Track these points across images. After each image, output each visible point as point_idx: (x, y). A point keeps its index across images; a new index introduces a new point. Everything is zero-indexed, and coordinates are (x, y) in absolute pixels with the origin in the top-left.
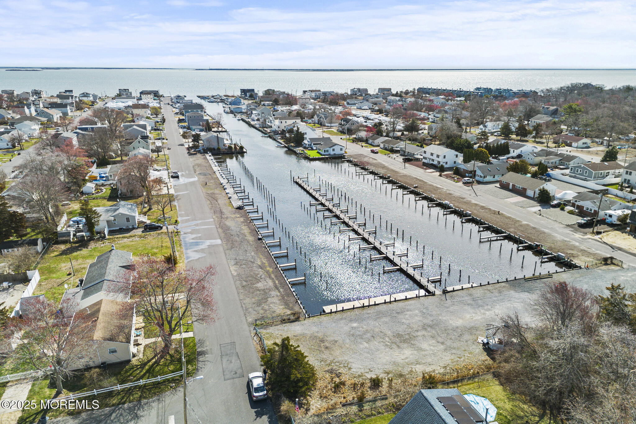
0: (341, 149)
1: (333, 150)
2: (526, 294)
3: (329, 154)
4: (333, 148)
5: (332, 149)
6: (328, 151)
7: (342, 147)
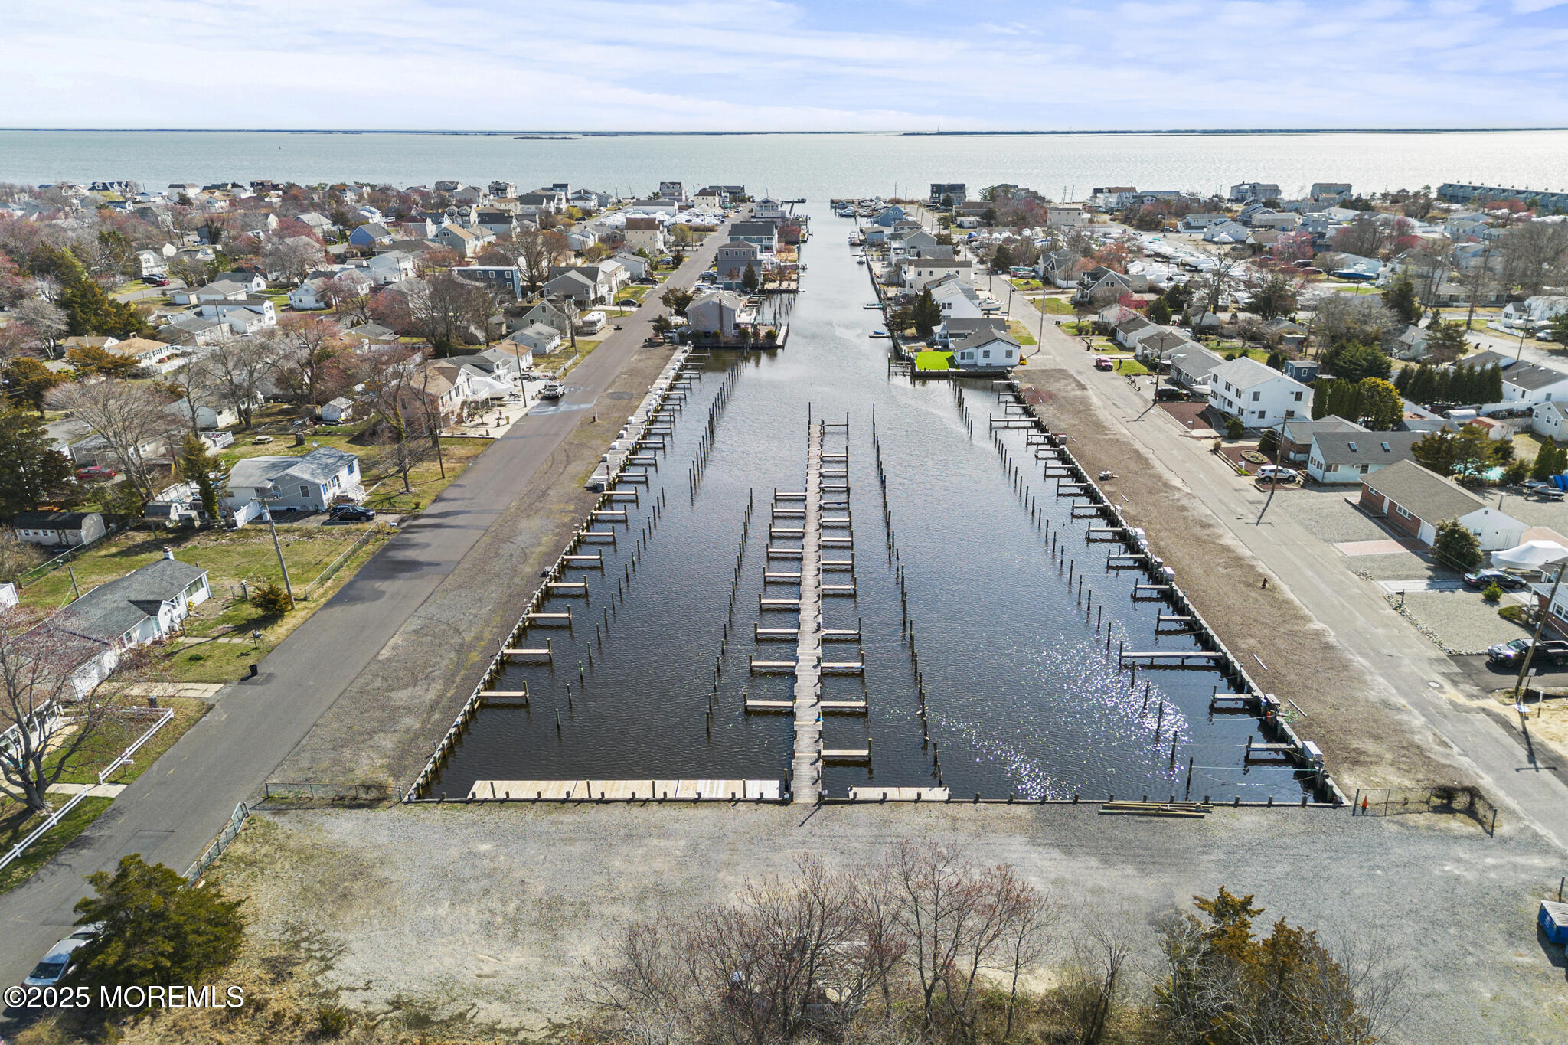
0: (1009, 354)
1: (986, 354)
2: (1057, 854)
3: (975, 365)
4: (986, 348)
5: (981, 350)
6: (971, 356)
7: (1010, 348)
